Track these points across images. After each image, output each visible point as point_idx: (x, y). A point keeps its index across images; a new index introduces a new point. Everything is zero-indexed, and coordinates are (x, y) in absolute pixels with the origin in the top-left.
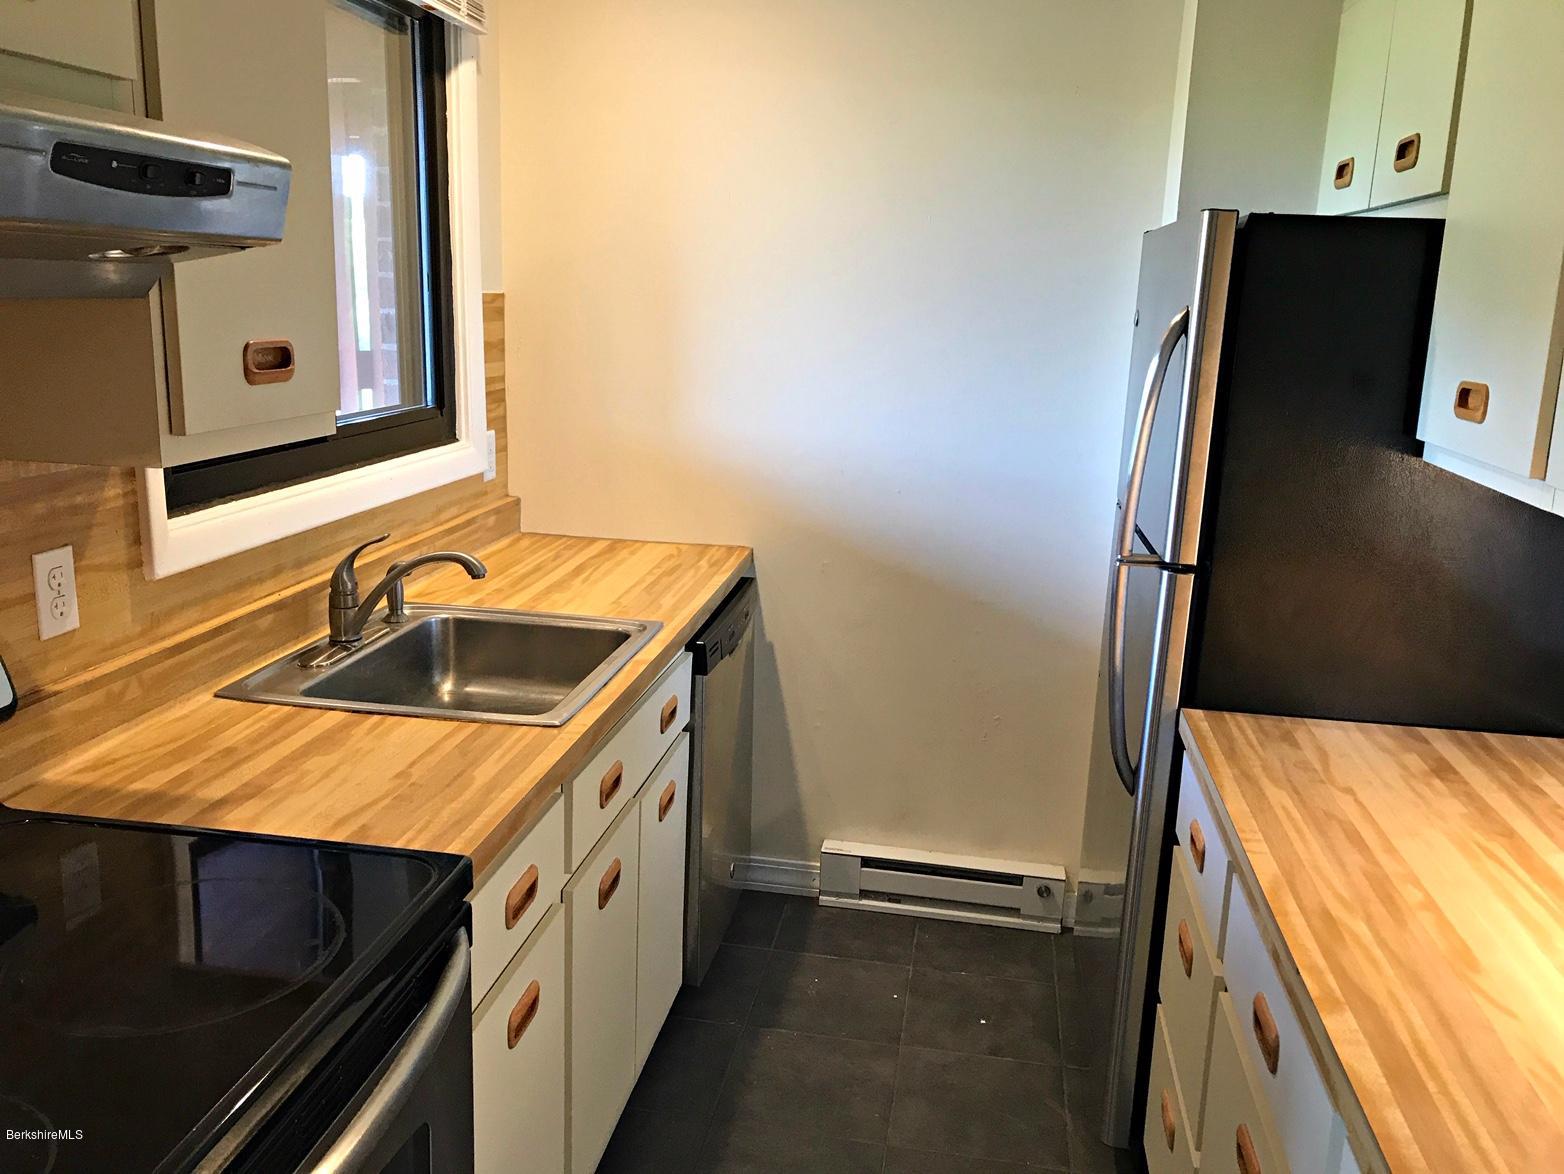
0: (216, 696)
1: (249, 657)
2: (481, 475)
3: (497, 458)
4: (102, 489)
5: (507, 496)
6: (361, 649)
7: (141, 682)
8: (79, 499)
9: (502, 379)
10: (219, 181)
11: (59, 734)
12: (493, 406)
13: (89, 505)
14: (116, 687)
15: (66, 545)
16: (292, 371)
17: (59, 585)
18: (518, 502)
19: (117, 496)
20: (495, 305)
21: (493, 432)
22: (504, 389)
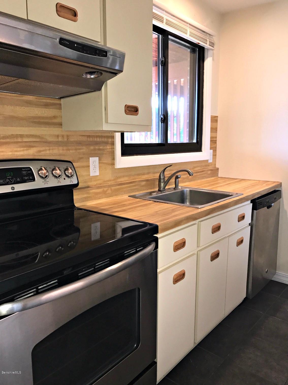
0: (129, 196)
1: (138, 190)
2: (208, 160)
3: (213, 157)
4: (106, 146)
5: (216, 167)
6: (165, 192)
7: (111, 190)
8: (101, 147)
9: (216, 137)
10: (104, 53)
11: (92, 196)
12: (213, 144)
13: (103, 149)
14: (105, 189)
15: (97, 157)
16: (138, 113)
17: (95, 165)
18: (218, 169)
19: (110, 149)
20: (215, 118)
21: (212, 151)
22: (216, 140)
